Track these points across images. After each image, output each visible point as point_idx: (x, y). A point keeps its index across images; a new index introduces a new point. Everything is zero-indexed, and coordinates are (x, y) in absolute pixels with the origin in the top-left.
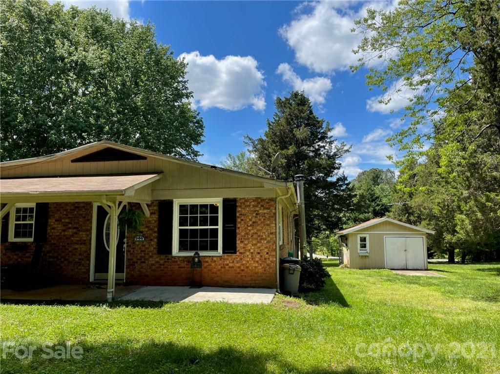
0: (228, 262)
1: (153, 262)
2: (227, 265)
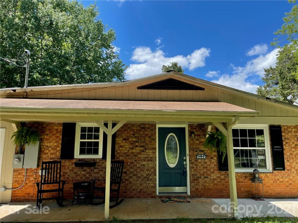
0: (278, 178)
1: (215, 177)
2: (278, 180)
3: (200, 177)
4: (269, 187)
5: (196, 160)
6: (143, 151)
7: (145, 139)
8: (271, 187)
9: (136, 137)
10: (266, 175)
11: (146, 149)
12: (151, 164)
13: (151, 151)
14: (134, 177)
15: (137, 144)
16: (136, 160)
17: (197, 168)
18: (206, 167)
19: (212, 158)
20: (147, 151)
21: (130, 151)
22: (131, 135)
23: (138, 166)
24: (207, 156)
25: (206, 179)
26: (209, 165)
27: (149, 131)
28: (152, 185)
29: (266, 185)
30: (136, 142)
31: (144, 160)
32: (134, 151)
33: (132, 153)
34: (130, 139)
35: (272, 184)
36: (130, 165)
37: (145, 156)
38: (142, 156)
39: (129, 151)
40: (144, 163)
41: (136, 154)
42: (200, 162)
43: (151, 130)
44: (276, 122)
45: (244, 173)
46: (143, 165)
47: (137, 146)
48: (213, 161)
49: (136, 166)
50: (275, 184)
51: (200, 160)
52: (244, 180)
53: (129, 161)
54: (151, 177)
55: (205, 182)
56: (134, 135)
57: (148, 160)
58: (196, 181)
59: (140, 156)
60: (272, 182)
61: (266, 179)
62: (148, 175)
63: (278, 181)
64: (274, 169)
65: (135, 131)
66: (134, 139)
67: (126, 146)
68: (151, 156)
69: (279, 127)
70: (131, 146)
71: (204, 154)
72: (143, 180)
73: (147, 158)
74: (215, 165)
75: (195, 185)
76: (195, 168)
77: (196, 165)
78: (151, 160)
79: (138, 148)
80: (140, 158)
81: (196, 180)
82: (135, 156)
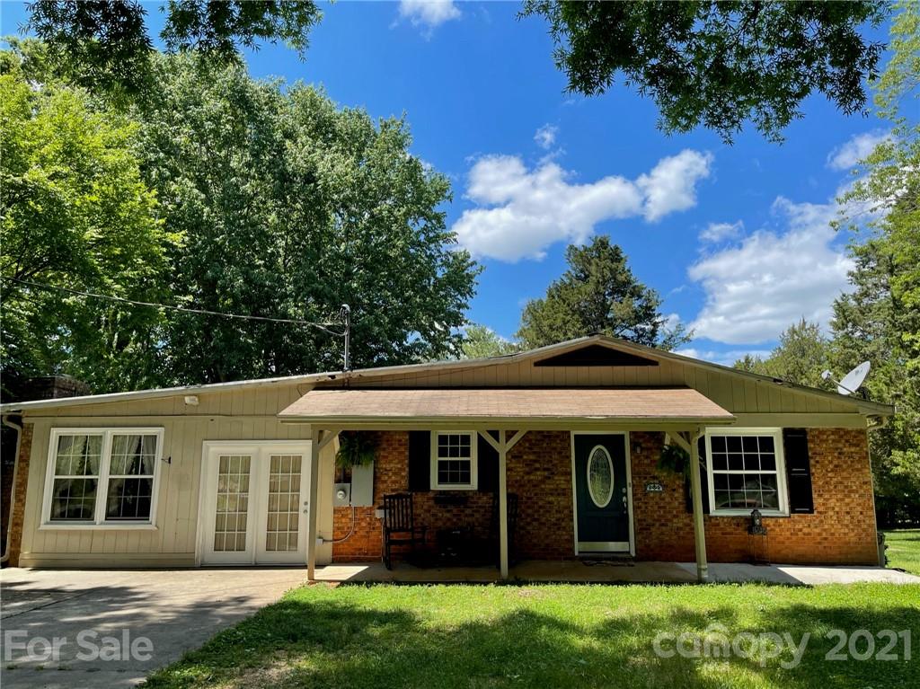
0: (801, 526)
1: (680, 525)
2: (801, 530)
3: (653, 525)
4: (783, 543)
5: (646, 495)
6: (549, 478)
7: (551, 457)
8: (787, 543)
9: (535, 453)
10: (777, 521)
11: (553, 474)
12: (563, 501)
13: (563, 478)
14: (534, 523)
15: (537, 465)
16: (536, 494)
17: (646, 508)
18: (664, 507)
19: (674, 490)
20: (556, 478)
21: (526, 478)
22: (527, 450)
23: (540, 503)
24: (665, 486)
25: (664, 528)
26: (669, 503)
27: (558, 441)
28: (566, 537)
29: (777, 540)
30: (535, 461)
31: (552, 494)
32: (532, 477)
33: (529, 481)
34: (525, 457)
35: (788, 538)
36: (526, 503)
37: (552, 487)
38: (548, 486)
39: (523, 477)
40: (551, 499)
41: (535, 483)
42: (653, 498)
43: (561, 440)
44: (797, 422)
45: (733, 518)
46: (549, 503)
47: (537, 469)
48: (676, 495)
49: (537, 503)
50: (794, 538)
51: (652, 495)
52: (735, 530)
53: (525, 494)
54: (563, 524)
55: (662, 533)
56: (530, 449)
57: (559, 494)
58: (645, 532)
59: (543, 486)
60: (788, 533)
61: (777, 529)
62: (558, 520)
63: (799, 533)
64: (792, 510)
65: (533, 442)
66: (532, 457)
67: (519, 469)
68: (563, 487)
69: (803, 431)
70: (527, 469)
71: (660, 483)
72: (549, 528)
73: (556, 490)
74: (680, 503)
75: (643, 538)
76: (643, 509)
77: (646, 503)
78: (564, 495)
79: (538, 473)
80: (543, 489)
81: (646, 529)
82: (535, 486)
